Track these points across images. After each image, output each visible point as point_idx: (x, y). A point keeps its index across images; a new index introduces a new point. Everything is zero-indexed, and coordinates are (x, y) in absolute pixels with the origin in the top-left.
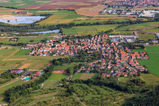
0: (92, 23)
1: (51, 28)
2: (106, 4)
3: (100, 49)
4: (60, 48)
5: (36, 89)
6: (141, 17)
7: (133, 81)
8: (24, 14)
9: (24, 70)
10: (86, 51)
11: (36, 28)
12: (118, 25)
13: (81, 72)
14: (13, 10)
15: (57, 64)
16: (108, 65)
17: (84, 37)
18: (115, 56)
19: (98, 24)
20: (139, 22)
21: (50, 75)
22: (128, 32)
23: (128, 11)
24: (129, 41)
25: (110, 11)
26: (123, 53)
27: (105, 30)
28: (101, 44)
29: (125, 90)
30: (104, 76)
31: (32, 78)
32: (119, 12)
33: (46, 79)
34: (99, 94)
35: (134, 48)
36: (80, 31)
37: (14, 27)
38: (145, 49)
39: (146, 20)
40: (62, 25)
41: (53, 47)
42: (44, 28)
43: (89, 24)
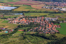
0: (38, 11)
1: (19, 12)
2: (45, 4)
3: (40, 22)
4: (22, 21)
5: (10, 36)
6: (61, 10)
7: (52, 36)
8: (7, 6)
9: (6, 28)
10: (34, 23)
11: (12, 12)
12: (49, 13)
13: (31, 31)
14: (2, 4)
15: (20, 27)
16: (42, 29)
17: (33, 17)
18: (46, 26)
19: (40, 12)
20: (59, 13)
21: (17, 31)
22: (53, 17)
23: (55, 8)
24: (54, 20)
25: (47, 7)
26: (50, 25)
27: (43, 15)
28: (40, 20)
29: (48, 39)
30: (40, 33)
31: (9, 32)
32: (51, 8)
33: (15, 32)
34: (37, 39)
35: (55, 23)
36: (32, 15)
37: (2, 11)
38: (60, 24)
39: (63, 12)
40: (24, 11)
41: (19, 20)
42: (16, 12)
43: (36, 12)
